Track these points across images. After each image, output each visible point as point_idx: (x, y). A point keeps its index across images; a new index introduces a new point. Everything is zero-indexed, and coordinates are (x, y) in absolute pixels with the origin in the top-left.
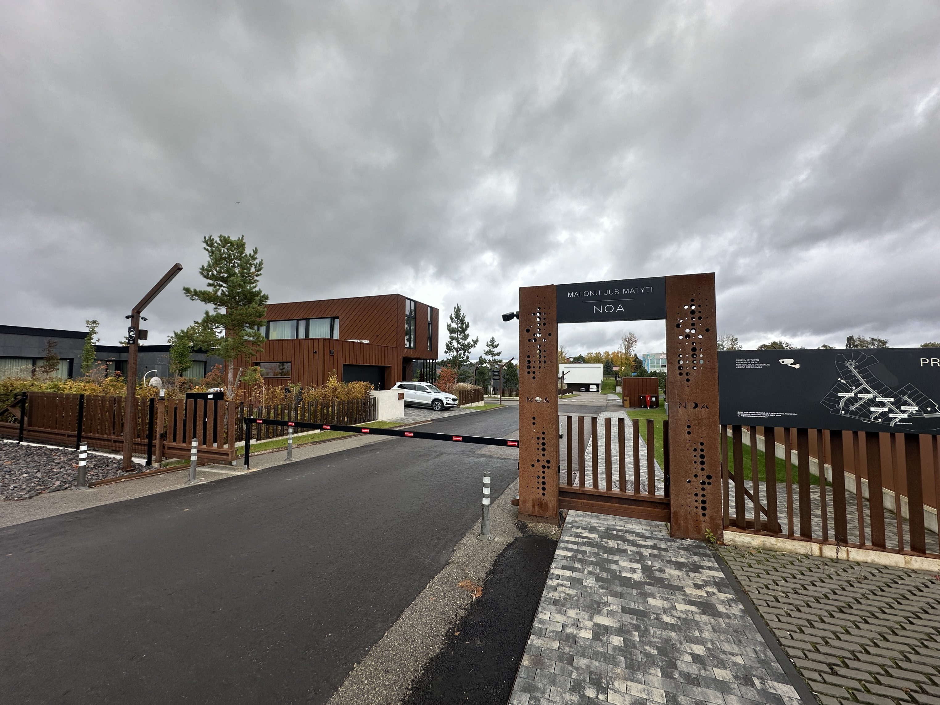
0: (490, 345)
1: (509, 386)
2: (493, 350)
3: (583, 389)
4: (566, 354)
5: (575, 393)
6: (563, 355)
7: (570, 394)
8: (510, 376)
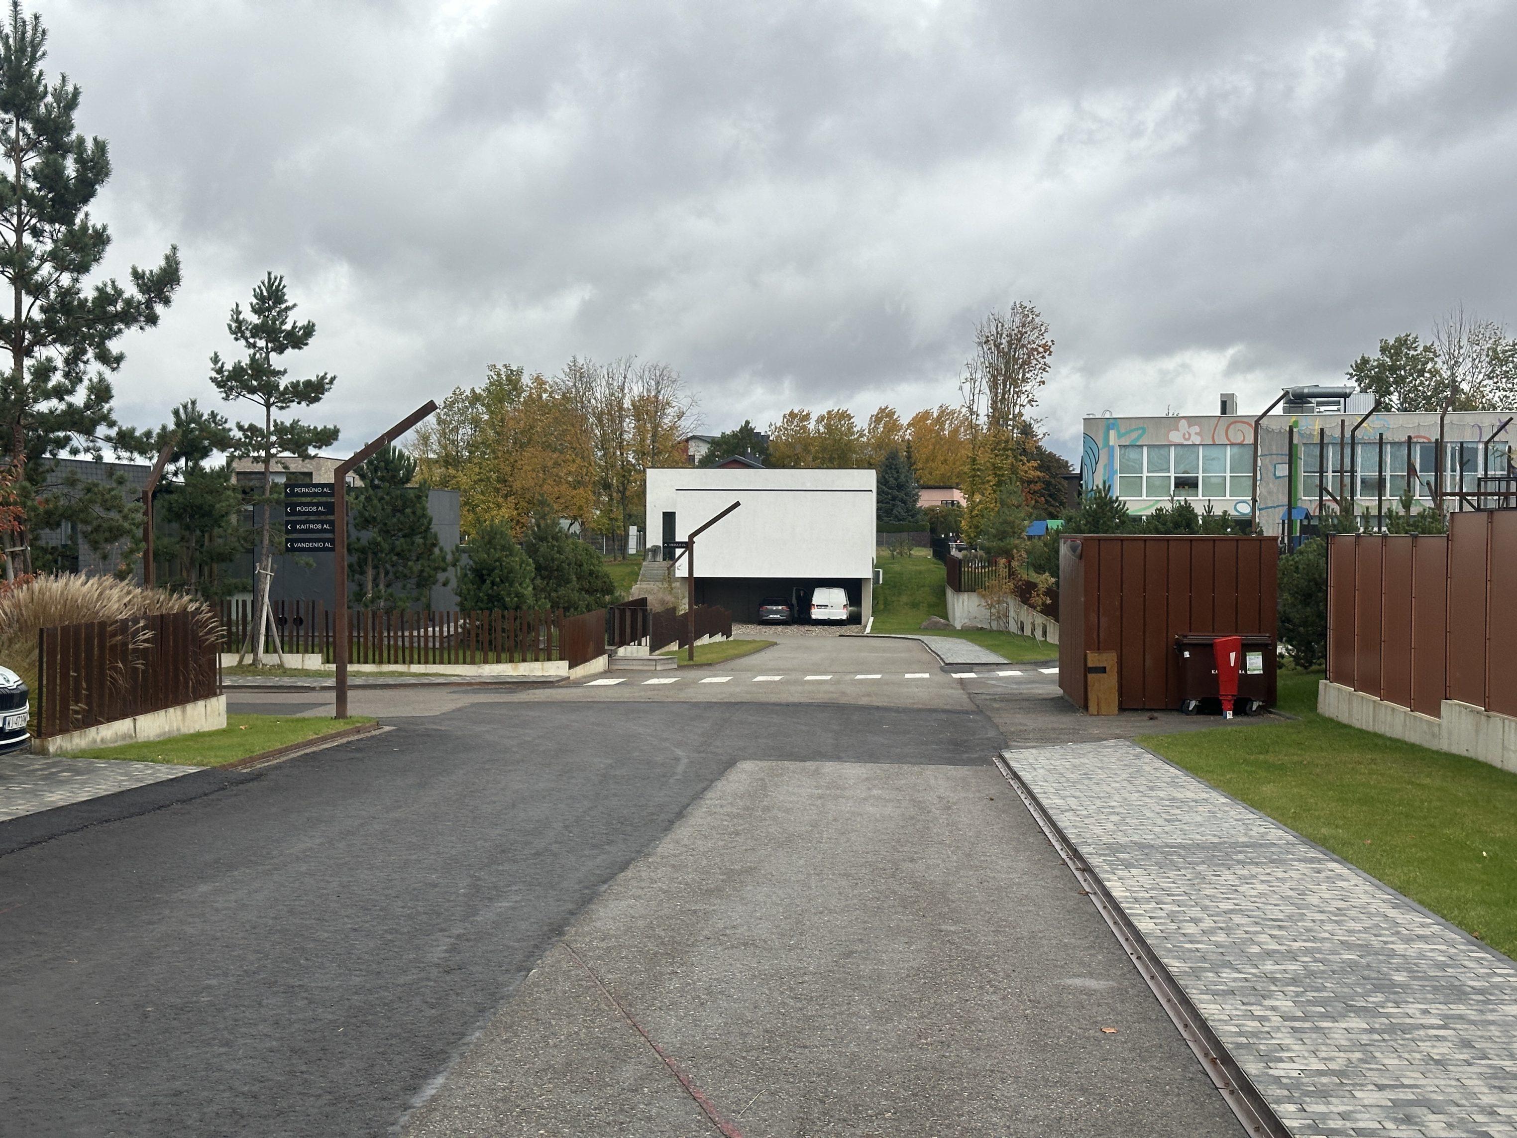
0: (257, 331)
1: (376, 597)
2: (276, 361)
3: (777, 611)
4: (680, 416)
5: (739, 631)
6: (667, 421)
7: (719, 638)
8: (386, 532)
